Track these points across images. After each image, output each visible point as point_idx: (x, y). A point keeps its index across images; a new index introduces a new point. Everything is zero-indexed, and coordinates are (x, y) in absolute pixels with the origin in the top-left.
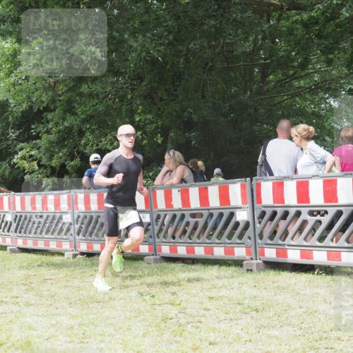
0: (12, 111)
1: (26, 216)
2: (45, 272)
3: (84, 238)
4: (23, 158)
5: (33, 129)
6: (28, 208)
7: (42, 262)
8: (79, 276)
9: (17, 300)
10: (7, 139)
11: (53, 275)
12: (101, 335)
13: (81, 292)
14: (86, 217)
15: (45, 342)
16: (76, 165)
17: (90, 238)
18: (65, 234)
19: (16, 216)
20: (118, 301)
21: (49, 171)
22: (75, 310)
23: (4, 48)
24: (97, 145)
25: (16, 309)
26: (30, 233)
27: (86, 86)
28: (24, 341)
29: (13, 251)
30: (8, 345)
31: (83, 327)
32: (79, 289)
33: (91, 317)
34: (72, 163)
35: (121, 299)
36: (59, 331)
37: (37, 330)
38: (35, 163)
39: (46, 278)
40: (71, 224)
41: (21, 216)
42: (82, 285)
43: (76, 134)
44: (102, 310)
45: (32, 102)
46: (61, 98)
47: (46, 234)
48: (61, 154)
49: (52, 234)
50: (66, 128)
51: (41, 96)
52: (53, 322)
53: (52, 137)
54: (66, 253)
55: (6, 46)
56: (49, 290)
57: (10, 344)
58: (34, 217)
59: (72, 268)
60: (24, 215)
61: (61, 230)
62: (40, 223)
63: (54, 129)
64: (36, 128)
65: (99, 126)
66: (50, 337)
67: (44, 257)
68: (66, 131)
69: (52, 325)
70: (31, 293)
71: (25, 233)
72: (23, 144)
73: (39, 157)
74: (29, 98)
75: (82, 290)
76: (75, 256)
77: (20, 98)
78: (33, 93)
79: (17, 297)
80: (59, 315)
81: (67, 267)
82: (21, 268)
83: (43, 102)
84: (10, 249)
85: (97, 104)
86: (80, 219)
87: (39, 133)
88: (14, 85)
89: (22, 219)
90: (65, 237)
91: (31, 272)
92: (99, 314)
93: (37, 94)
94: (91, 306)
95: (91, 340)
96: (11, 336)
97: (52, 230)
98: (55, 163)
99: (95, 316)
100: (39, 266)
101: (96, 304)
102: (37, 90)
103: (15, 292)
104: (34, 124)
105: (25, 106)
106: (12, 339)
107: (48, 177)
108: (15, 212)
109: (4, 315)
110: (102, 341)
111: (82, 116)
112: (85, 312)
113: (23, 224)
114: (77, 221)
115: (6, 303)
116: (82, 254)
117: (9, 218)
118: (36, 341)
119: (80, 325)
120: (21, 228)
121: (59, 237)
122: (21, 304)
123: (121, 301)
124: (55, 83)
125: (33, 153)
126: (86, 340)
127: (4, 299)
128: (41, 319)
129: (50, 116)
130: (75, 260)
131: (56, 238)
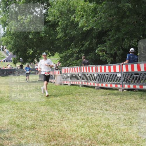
0: (94, 32)
1: (102, 74)
2: (111, 97)
3: (126, 83)
4: (100, 51)
5: (103, 39)
6: (103, 71)
7: (110, 93)
8: (126, 99)
9: (102, 108)
10: (92, 44)
11: (115, 98)
12: (138, 123)
13: (127, 105)
14: (126, 74)
15: (116, 125)
16: (121, 53)
17: (129, 83)
18: (118, 82)
19: (98, 74)
20: (143, 109)
21: (110, 56)
22: (125, 112)
23: (90, 6)
24: (129, 44)
25: (102, 112)
26: (104, 81)
27: (125, 20)
28: (107, 125)
29: (98, 89)
30: (100, 126)
31: (130, 119)
32: (126, 104)
33: (133, 115)
34: (119, 52)
35: (144, 108)
36: (120, 121)
37: (111, 120)
38: (104, 53)
39: (112, 99)
40: (120, 77)
41: (100, 74)
42: (127, 102)
43: (121, 40)
44: (137, 113)
45: (103, 27)
46: (114, 25)
47: (111, 82)
48: (115, 48)
49: (113, 82)
50: (117, 38)
51: (106, 25)
52: (118, 117)
53: (111, 42)
54: (119, 89)
55: (91, 6)
56: (114, 104)
57: (101, 126)
58: (105, 75)
59: (122, 95)
60: (101, 74)
61: (117, 80)
62: (108, 77)
63: (112, 38)
64: (104, 38)
65: (131, 36)
66: (117, 124)
67: (110, 91)
68: (117, 39)
69: (118, 119)
70: (107, 106)
71: (102, 81)
72: (100, 45)
73: (105, 50)
74: (102, 26)
75: (127, 104)
76: (123, 90)
77: (99, 26)
78: (103, 24)
79: (101, 107)
80: (119, 114)
81: (120, 95)
82: (102, 95)
83: (107, 27)
84: (97, 88)
85: (129, 27)
86: (125, 75)
87: (105, 40)
88: (95, 21)
89: (101, 76)
90: (118, 83)
91: (106, 97)
92: (136, 114)
93: (105, 24)
94: (132, 111)
95: (134, 125)
96: (101, 123)
97: (113, 80)
98: (112, 52)
99: (134, 115)
100: (109, 94)
101: (134, 110)
102: (105, 22)
103: (100, 105)
104: (103, 37)
105: (100, 29)
106: (102, 124)
107: (109, 58)
108: (98, 73)
109: (97, 114)
110: (138, 126)
111: (123, 33)
112: (130, 113)
113: (101, 78)
114: (123, 76)
115: (97, 109)
116: (126, 89)
117: (96, 75)
118: (112, 125)
119: (129, 119)
120: (101, 79)
121: (116, 83)
122: (103, 110)
123: (144, 109)
124: (112, 19)
125: (103, 48)
126: (132, 125)
127: (97, 108)
128: (112, 116)
129: (110, 33)
130: (123, 92)
131: (115, 83)
